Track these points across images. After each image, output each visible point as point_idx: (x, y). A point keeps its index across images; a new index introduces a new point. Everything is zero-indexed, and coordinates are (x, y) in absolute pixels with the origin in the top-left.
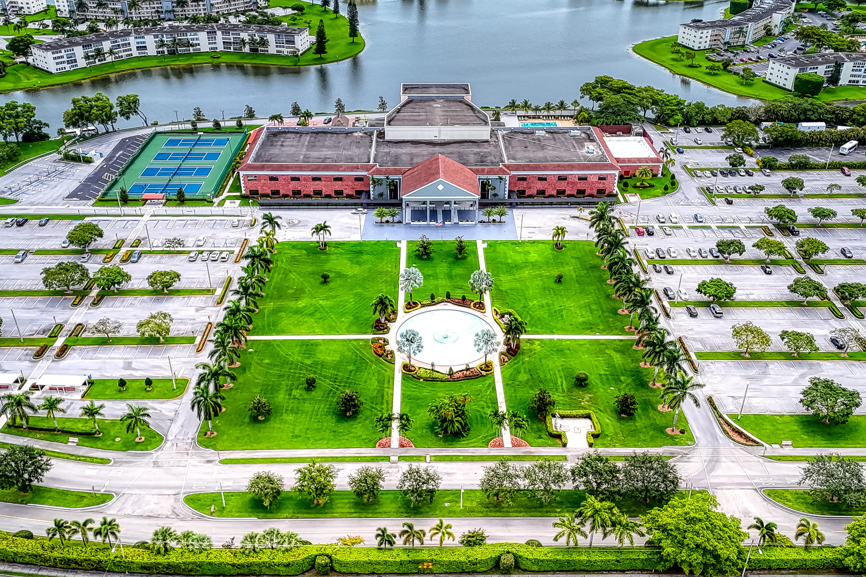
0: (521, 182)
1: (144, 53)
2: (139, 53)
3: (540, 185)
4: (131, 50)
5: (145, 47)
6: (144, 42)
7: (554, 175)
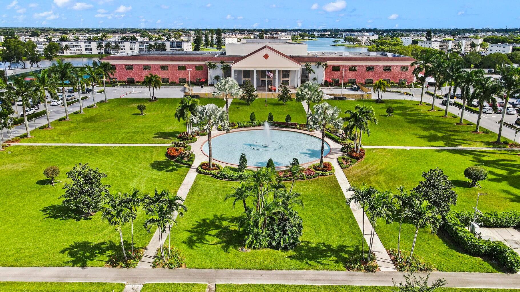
0: (336, 72)
1: (90, 52)
2: (87, 52)
3: (352, 75)
4: (81, 50)
5: (91, 49)
6: (90, 46)
7: (363, 66)
